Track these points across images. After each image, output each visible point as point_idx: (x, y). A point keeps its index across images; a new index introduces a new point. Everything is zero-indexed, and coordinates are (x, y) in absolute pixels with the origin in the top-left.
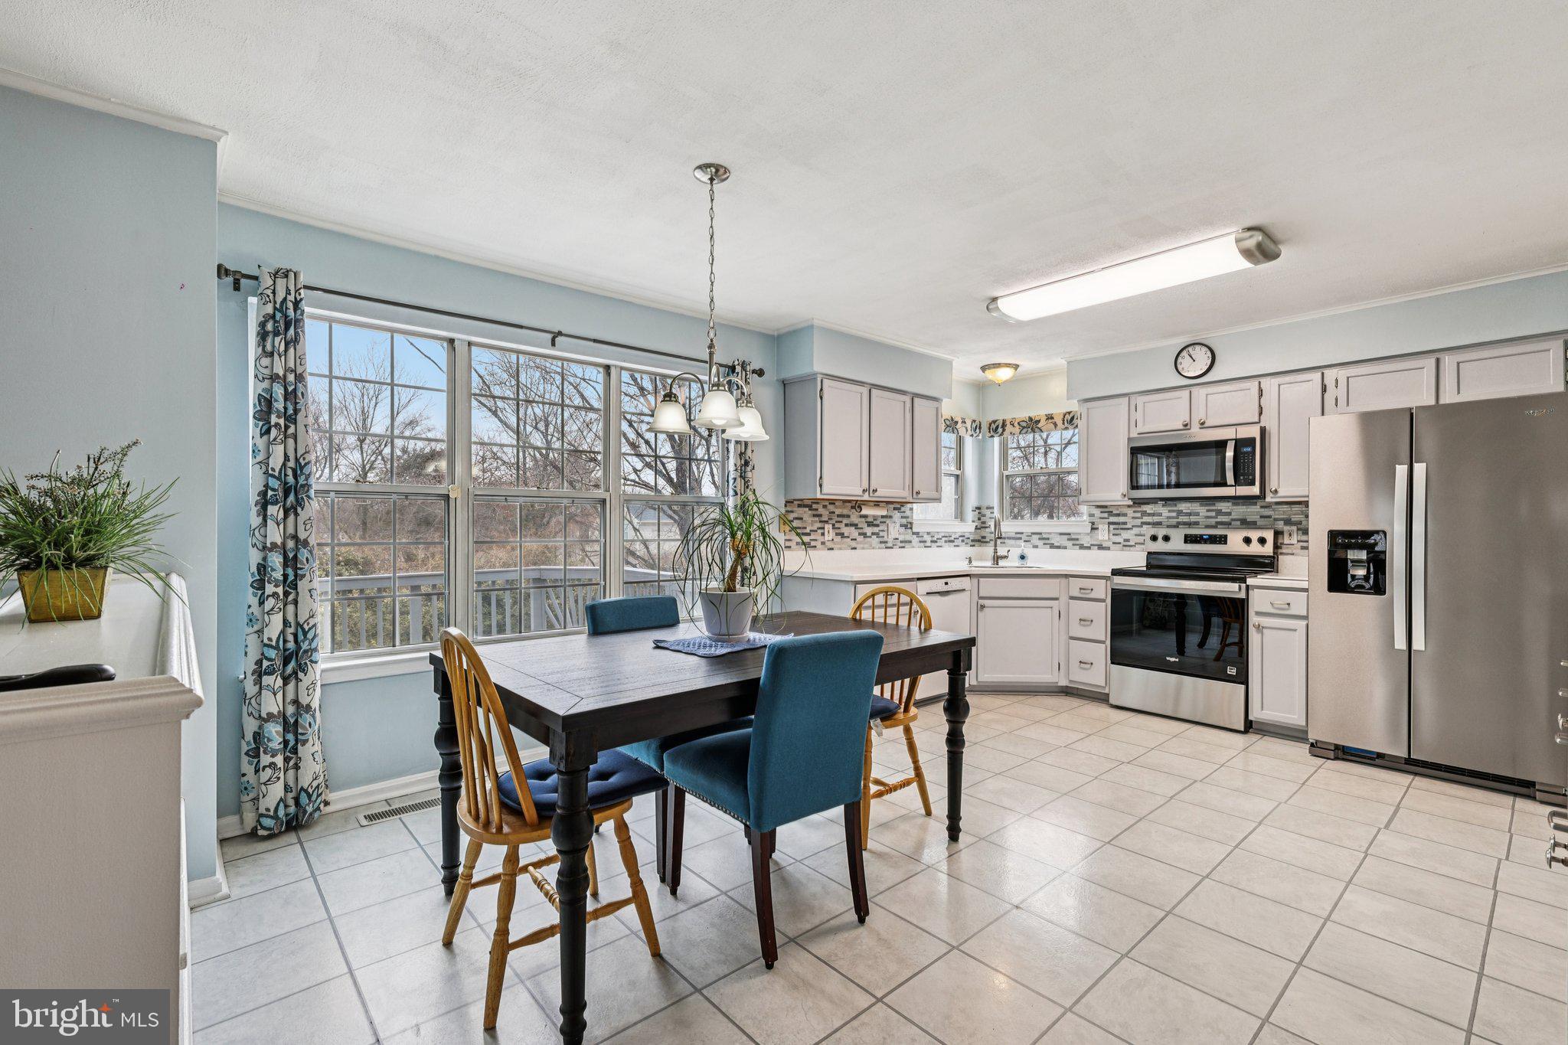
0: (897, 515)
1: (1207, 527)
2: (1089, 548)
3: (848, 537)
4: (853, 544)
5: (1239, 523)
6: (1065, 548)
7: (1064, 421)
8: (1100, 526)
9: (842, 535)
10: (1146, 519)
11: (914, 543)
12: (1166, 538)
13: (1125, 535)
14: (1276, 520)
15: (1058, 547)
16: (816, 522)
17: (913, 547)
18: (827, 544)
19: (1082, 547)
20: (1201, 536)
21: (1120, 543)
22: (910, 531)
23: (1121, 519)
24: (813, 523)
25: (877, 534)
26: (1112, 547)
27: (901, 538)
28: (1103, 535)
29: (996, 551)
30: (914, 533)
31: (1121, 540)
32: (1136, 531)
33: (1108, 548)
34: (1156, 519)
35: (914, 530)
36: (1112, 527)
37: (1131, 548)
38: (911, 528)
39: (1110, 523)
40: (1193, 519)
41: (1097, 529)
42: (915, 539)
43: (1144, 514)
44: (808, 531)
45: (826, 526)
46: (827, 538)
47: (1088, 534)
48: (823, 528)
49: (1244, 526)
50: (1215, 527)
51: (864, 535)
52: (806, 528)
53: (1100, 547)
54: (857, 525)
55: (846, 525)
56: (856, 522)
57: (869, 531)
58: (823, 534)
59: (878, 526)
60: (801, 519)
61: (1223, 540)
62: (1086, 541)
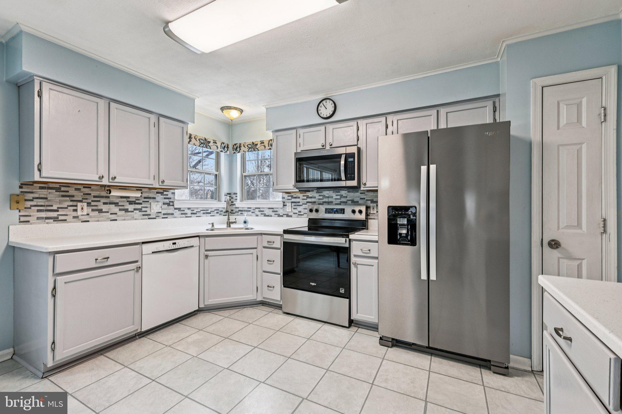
0: (159, 197)
1: (336, 204)
2: (282, 216)
3: (108, 212)
4: (113, 217)
5: (350, 202)
6: (271, 216)
7: (269, 144)
8: (287, 204)
9: (100, 211)
10: (309, 200)
11: (175, 215)
12: (317, 211)
13: (300, 208)
14: (367, 200)
15: (268, 216)
16: (66, 201)
17: (175, 217)
18: (80, 217)
19: (279, 216)
20: (332, 209)
21: (297, 213)
22: (172, 207)
23: (297, 200)
24: (60, 202)
25: (140, 210)
26: (293, 215)
27: (163, 212)
28: (288, 209)
29: (229, 219)
30: (175, 209)
31: (297, 212)
32: (304, 206)
33: (291, 216)
34: (313, 200)
35: (176, 207)
36: (293, 204)
37: (302, 216)
38: (173, 205)
39: (292, 202)
40: (330, 200)
41: (286, 205)
42: (177, 213)
43: (308, 197)
44: (55, 207)
45: (79, 204)
46: (79, 213)
47: (282, 208)
48: (76, 206)
49: (353, 204)
50: (340, 204)
51: (127, 211)
52: (52, 206)
53: (288, 216)
54: (118, 203)
55: (104, 203)
56: (118, 201)
57: (131, 207)
58: (76, 210)
59: (141, 204)
60: (46, 198)
61: (342, 211)
62: (281, 212)
